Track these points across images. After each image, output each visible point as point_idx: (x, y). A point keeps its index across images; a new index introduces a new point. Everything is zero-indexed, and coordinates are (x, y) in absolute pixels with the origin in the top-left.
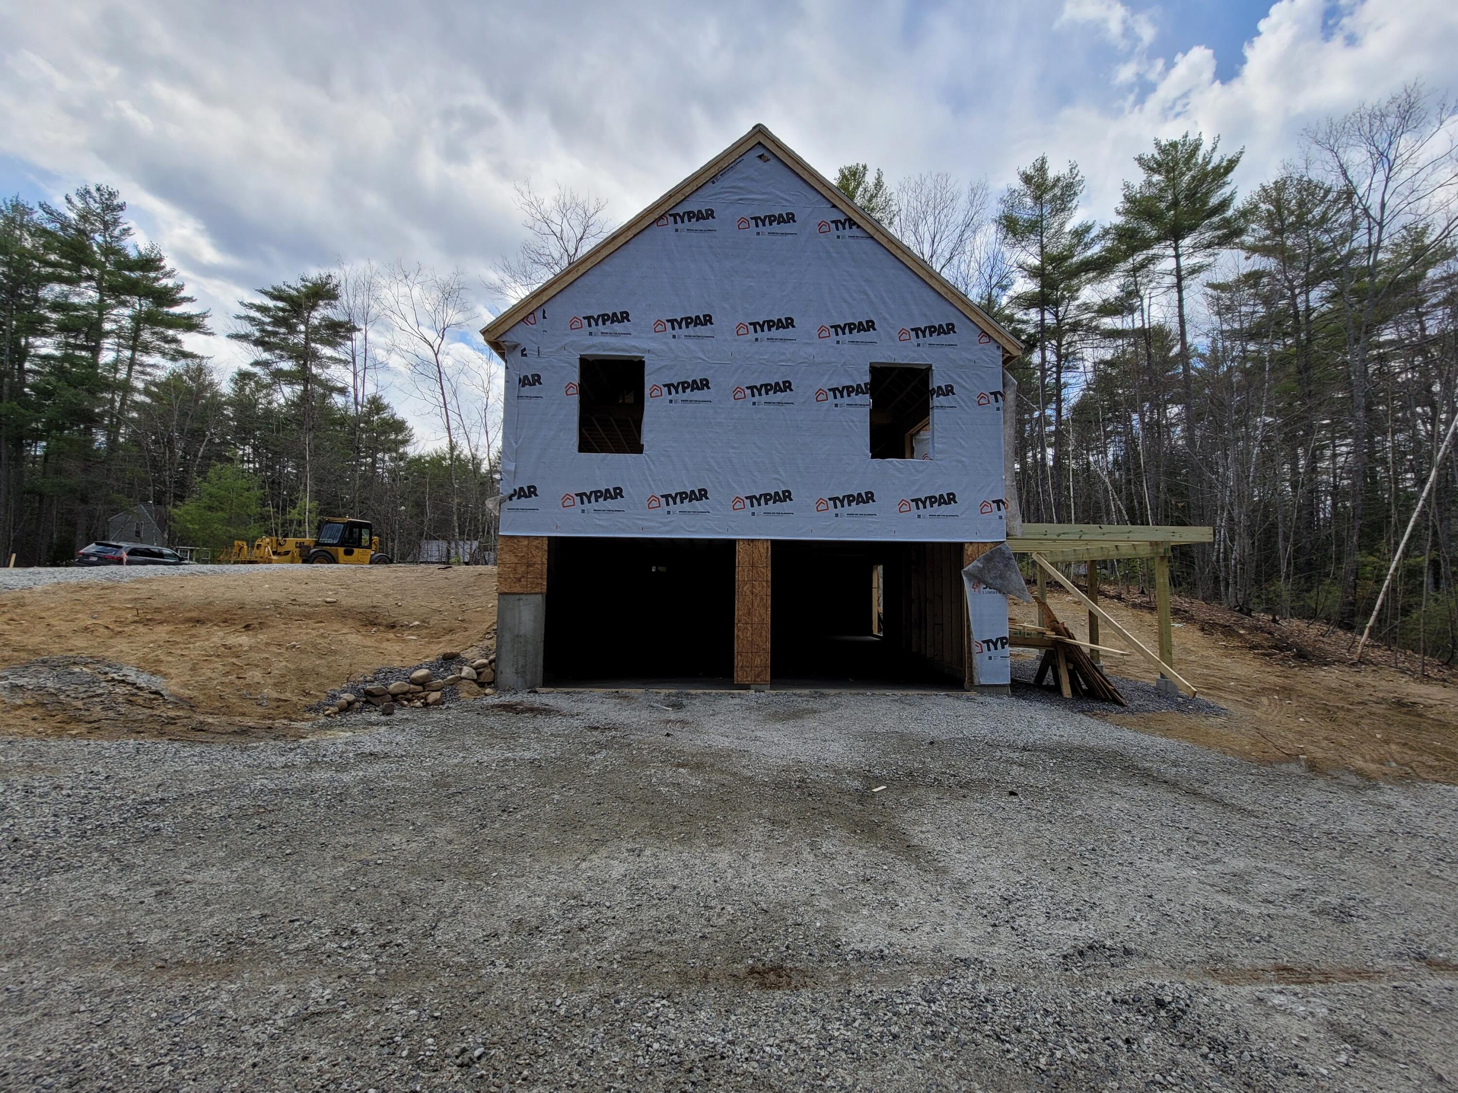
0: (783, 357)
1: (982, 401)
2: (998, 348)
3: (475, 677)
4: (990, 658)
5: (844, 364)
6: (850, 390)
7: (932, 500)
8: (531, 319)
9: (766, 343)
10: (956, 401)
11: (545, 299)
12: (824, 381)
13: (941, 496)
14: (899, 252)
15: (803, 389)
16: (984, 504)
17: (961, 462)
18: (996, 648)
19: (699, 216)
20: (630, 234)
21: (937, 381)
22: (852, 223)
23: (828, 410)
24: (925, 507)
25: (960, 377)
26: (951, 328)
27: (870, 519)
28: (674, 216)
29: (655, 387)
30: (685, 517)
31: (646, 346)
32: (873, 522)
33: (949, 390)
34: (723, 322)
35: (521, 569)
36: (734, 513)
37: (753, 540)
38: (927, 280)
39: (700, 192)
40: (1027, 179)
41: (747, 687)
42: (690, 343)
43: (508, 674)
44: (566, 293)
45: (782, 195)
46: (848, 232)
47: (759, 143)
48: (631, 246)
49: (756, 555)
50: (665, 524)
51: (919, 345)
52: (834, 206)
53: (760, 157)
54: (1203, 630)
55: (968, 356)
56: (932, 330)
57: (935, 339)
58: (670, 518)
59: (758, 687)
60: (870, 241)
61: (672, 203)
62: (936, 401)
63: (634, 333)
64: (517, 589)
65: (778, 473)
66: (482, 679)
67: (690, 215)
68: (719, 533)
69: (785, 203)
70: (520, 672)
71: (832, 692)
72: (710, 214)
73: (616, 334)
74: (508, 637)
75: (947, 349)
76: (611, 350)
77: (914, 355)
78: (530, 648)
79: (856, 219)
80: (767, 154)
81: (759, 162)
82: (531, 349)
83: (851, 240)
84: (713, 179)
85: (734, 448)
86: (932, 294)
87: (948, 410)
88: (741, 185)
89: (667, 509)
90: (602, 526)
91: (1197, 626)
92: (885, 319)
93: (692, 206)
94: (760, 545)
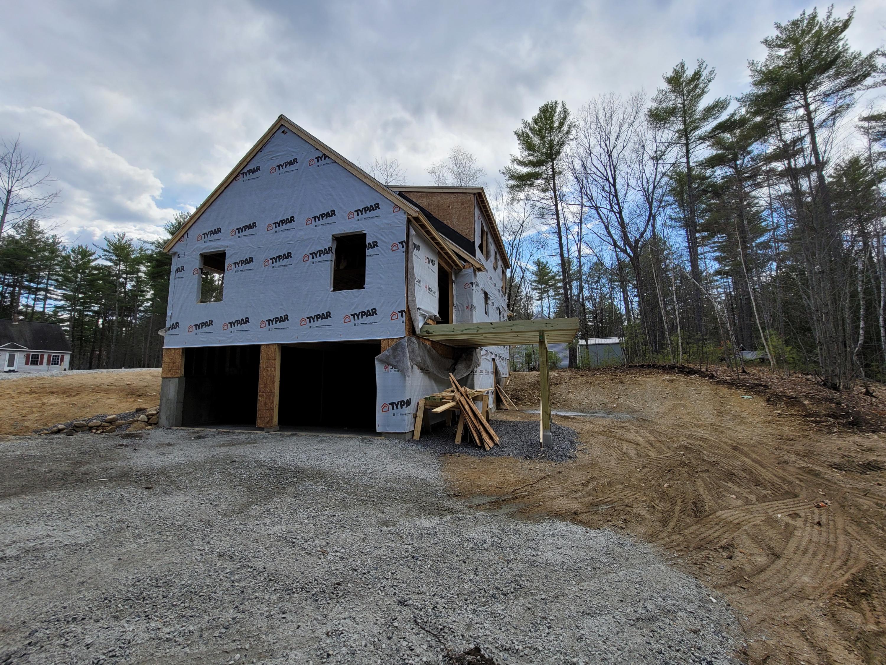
0: (288, 239)
1: (394, 248)
2: (405, 213)
3: (146, 420)
4: (394, 415)
5: (319, 238)
6: (320, 252)
7: (363, 314)
8: (182, 239)
9: (280, 233)
10: (379, 251)
11: (187, 228)
12: (307, 249)
13: (368, 311)
14: (349, 167)
15: (297, 256)
16: (394, 314)
17: (380, 288)
18: (397, 408)
19: (253, 171)
20: (223, 188)
21: (369, 240)
22: (325, 156)
23: (309, 266)
24: (358, 319)
25: (382, 235)
26: (377, 206)
27: (328, 328)
28: (243, 174)
29: (230, 265)
30: (238, 334)
31: (227, 244)
32: (329, 330)
33: (375, 244)
34: (262, 225)
35: (171, 365)
36: (260, 330)
37: (268, 345)
38: (364, 180)
39: (254, 159)
40: (669, 81)
41: (262, 429)
42: (245, 239)
43: (163, 420)
44: (196, 223)
45: (292, 150)
46: (324, 161)
47: (282, 125)
48: (224, 194)
49: (270, 353)
50: (230, 338)
51: (358, 220)
52: (317, 149)
53: (283, 132)
54: (768, 400)
55: (386, 222)
56: (366, 209)
57: (369, 214)
58: (232, 334)
59: (268, 430)
60: (335, 164)
61: (241, 167)
62: (369, 252)
63: (222, 238)
64: (169, 376)
65: (282, 305)
66: (150, 421)
67: (250, 171)
68: (253, 342)
69: (293, 154)
70: (168, 419)
71: (303, 434)
72: (258, 168)
73: (215, 240)
74: (164, 400)
75: (374, 220)
76: (213, 248)
77: (356, 226)
78: (172, 406)
79: (327, 154)
80: (286, 130)
81: (283, 134)
82: (181, 252)
83: (325, 166)
84: (260, 150)
85: (262, 293)
86: (367, 188)
87: (374, 257)
88: (273, 149)
89: (231, 329)
90: (203, 341)
91: (765, 398)
92: (341, 208)
93: (250, 167)
94: (271, 347)
